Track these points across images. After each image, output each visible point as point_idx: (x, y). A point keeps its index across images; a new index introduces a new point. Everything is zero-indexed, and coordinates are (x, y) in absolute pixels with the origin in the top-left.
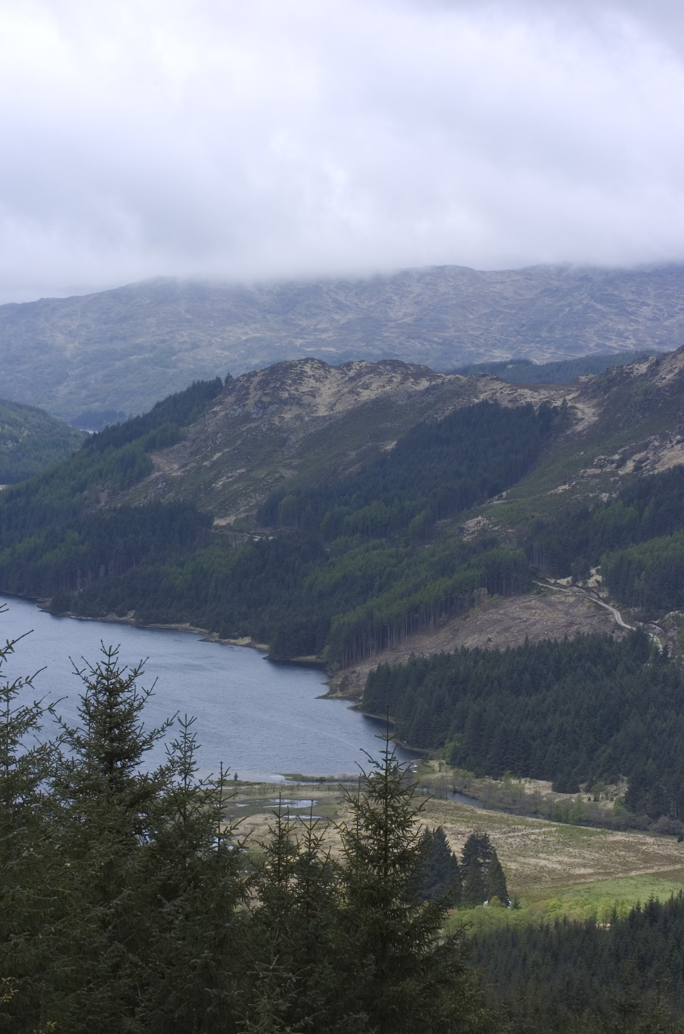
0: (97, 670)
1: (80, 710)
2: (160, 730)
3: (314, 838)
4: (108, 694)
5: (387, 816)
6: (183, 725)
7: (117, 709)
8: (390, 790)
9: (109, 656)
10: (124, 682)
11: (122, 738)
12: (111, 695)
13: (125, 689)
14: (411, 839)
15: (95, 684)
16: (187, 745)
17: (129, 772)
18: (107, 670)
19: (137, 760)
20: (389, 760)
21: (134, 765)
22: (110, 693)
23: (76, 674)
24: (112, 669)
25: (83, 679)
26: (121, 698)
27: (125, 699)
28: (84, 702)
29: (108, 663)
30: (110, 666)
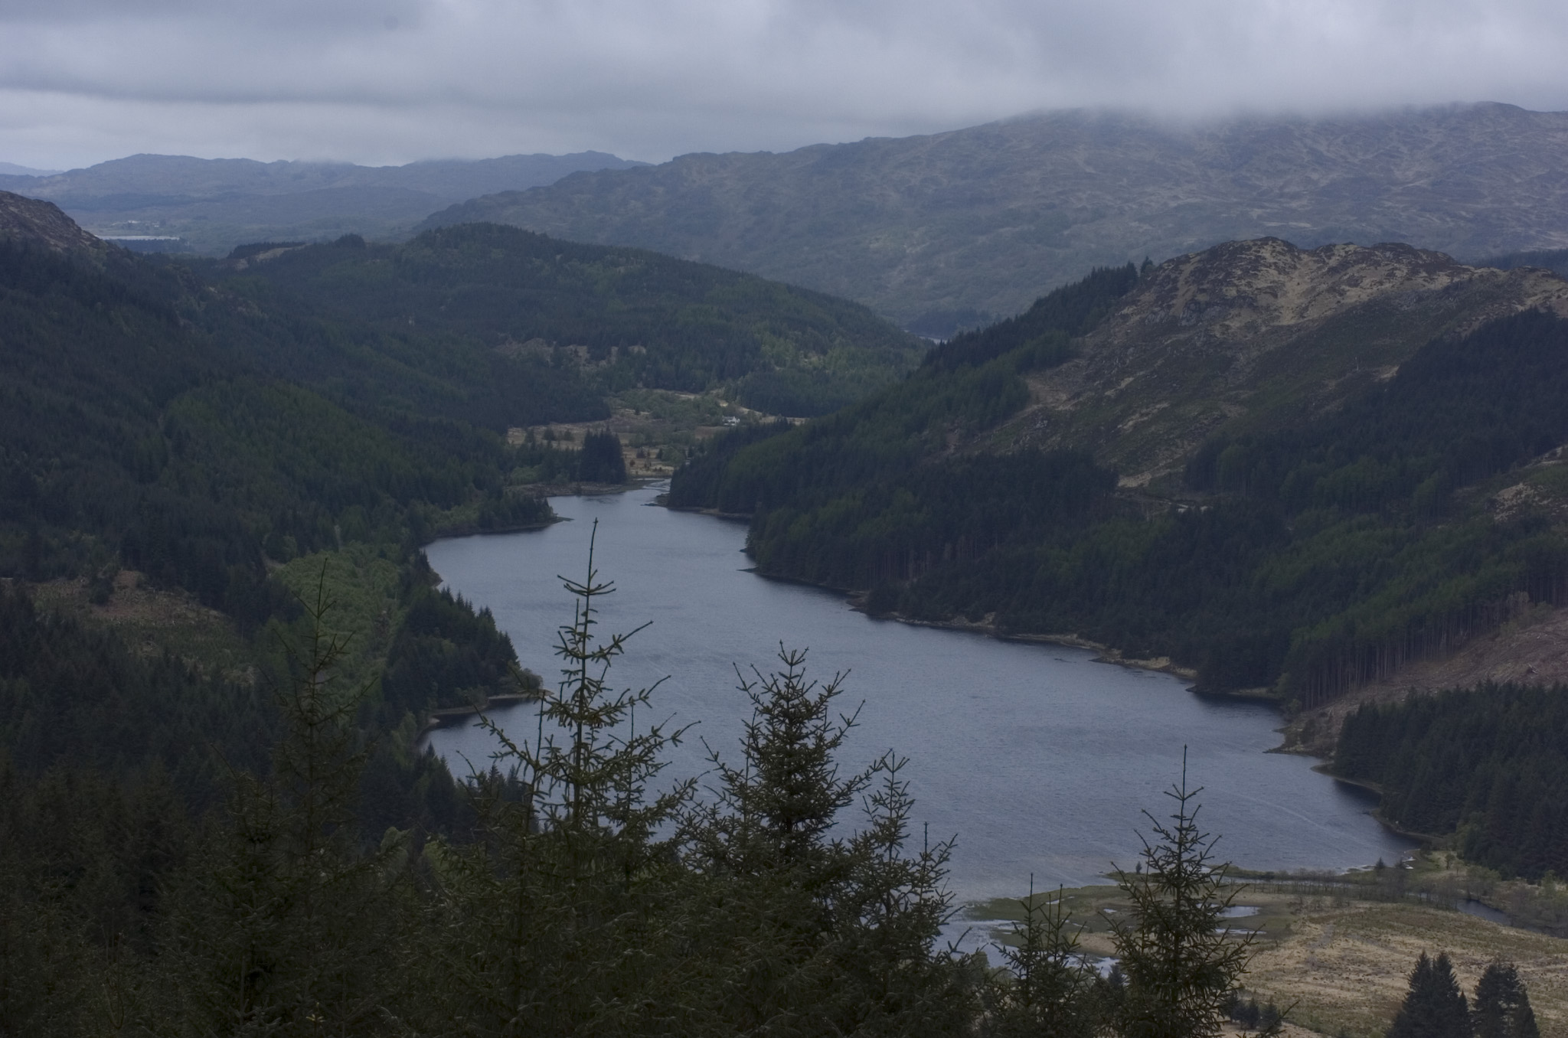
0: (772, 685)
1: (743, 743)
2: (863, 776)
3: (1063, 941)
4: (787, 721)
5: (1180, 913)
6: (890, 770)
7: (802, 745)
8: (1186, 873)
9: (791, 665)
10: (812, 704)
11: (808, 787)
12: (792, 723)
13: (813, 715)
14: (1212, 947)
15: (771, 706)
16: (894, 799)
17: (817, 839)
18: (787, 686)
19: (827, 821)
20: (1186, 829)
21: (823, 828)
22: (790, 720)
23: (743, 690)
24: (795, 684)
25: (752, 697)
26: (807, 728)
27: (813, 729)
28: (750, 731)
29: (788, 676)
30: (792, 680)
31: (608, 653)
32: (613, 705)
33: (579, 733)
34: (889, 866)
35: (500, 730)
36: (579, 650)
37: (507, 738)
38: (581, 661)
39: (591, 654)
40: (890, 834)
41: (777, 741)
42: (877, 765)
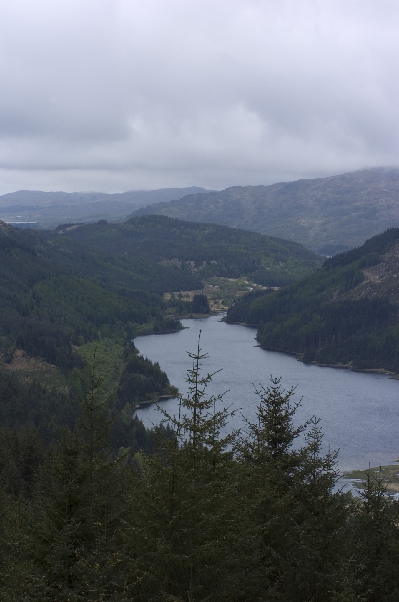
0: (268, 391)
1: (257, 414)
2: (303, 426)
3: (382, 488)
4: (274, 405)
6: (314, 423)
7: (280, 414)
9: (275, 383)
10: (284, 398)
11: (282, 430)
12: (276, 406)
13: (284, 403)
15: (268, 399)
16: (316, 434)
17: (286, 450)
18: (274, 392)
19: (290, 443)
21: (289, 446)
22: (275, 405)
23: (257, 393)
24: (277, 391)
25: (260, 396)
26: (282, 408)
27: (284, 408)
28: (260, 410)
29: (274, 388)
30: (276, 389)
31: (206, 381)
32: (208, 401)
33: (195, 411)
34: (314, 460)
35: (165, 411)
36: (195, 380)
37: (167, 414)
38: (195, 384)
39: (199, 381)
40: (314, 447)
41: (270, 413)
42: (309, 421)
